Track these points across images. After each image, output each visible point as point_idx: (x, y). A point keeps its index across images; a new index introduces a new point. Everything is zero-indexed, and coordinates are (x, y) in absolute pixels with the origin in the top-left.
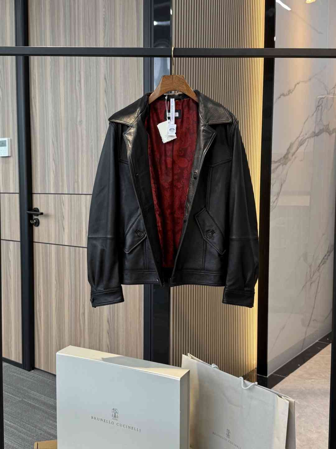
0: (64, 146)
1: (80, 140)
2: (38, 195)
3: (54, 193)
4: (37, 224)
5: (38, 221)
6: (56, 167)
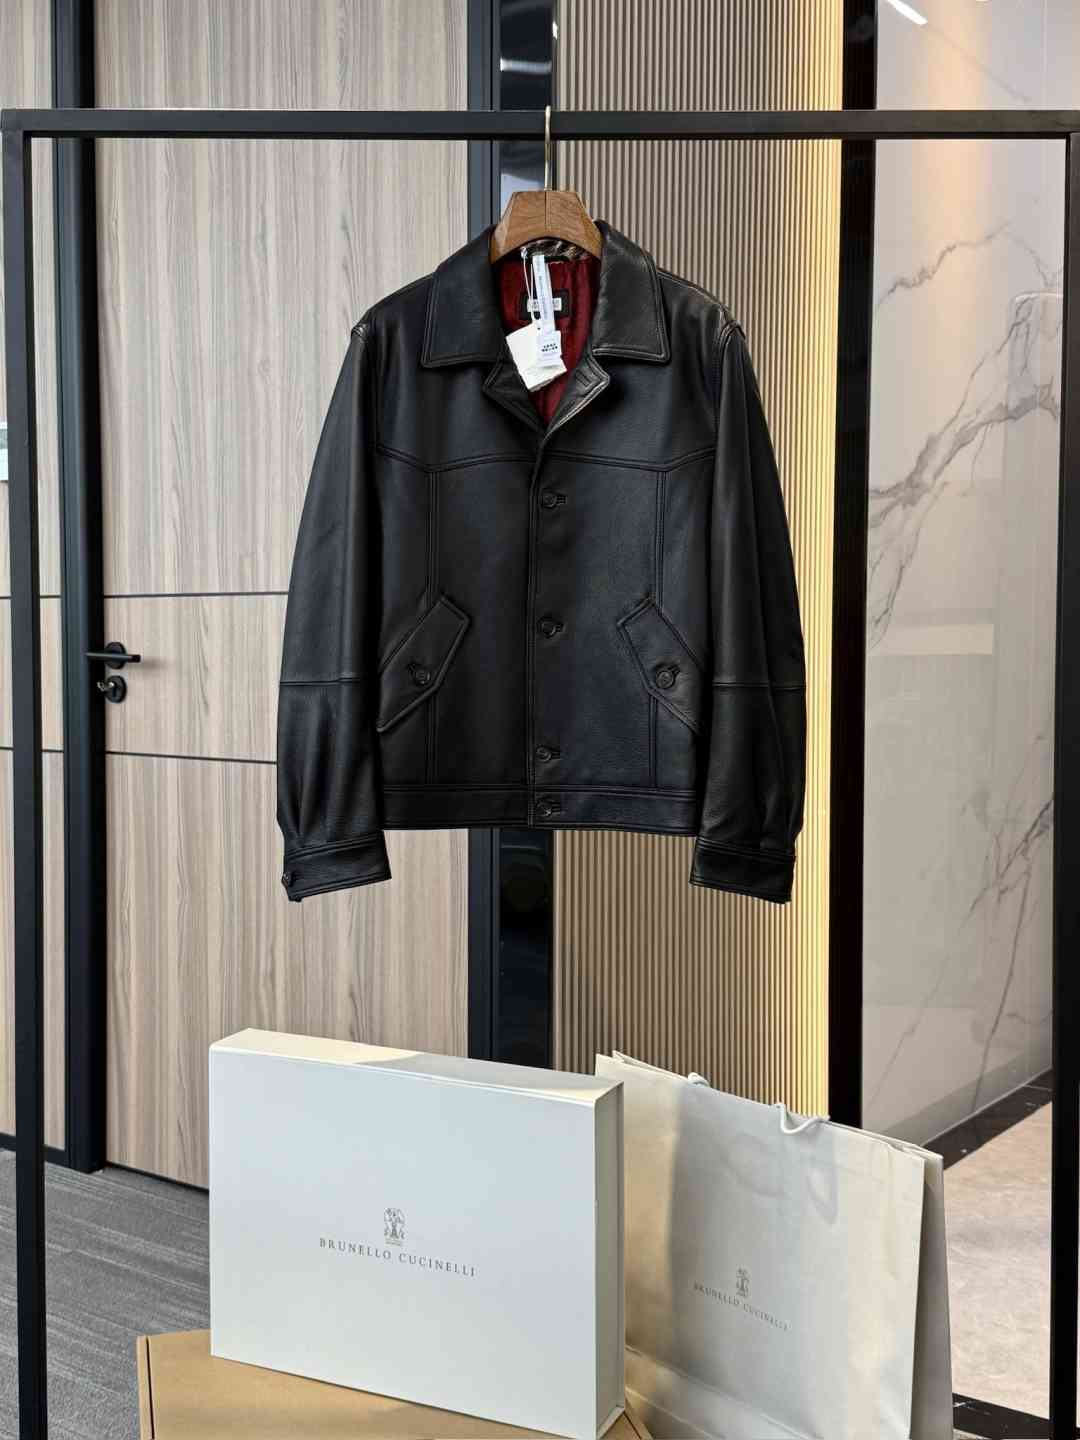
1: (262, 422)
2: (124, 600)
3: (177, 592)
4: (119, 693)
5: (120, 684)
6: (183, 512)
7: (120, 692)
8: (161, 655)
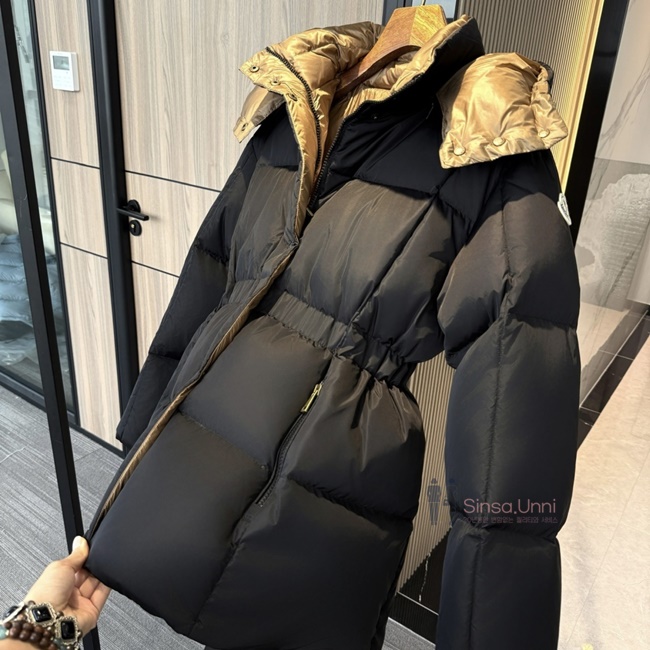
0: (188, 86)
1: (223, 77)
2: (137, 175)
3: (169, 178)
5: (138, 226)
6: (171, 126)
7: (138, 231)
8: (161, 214)
